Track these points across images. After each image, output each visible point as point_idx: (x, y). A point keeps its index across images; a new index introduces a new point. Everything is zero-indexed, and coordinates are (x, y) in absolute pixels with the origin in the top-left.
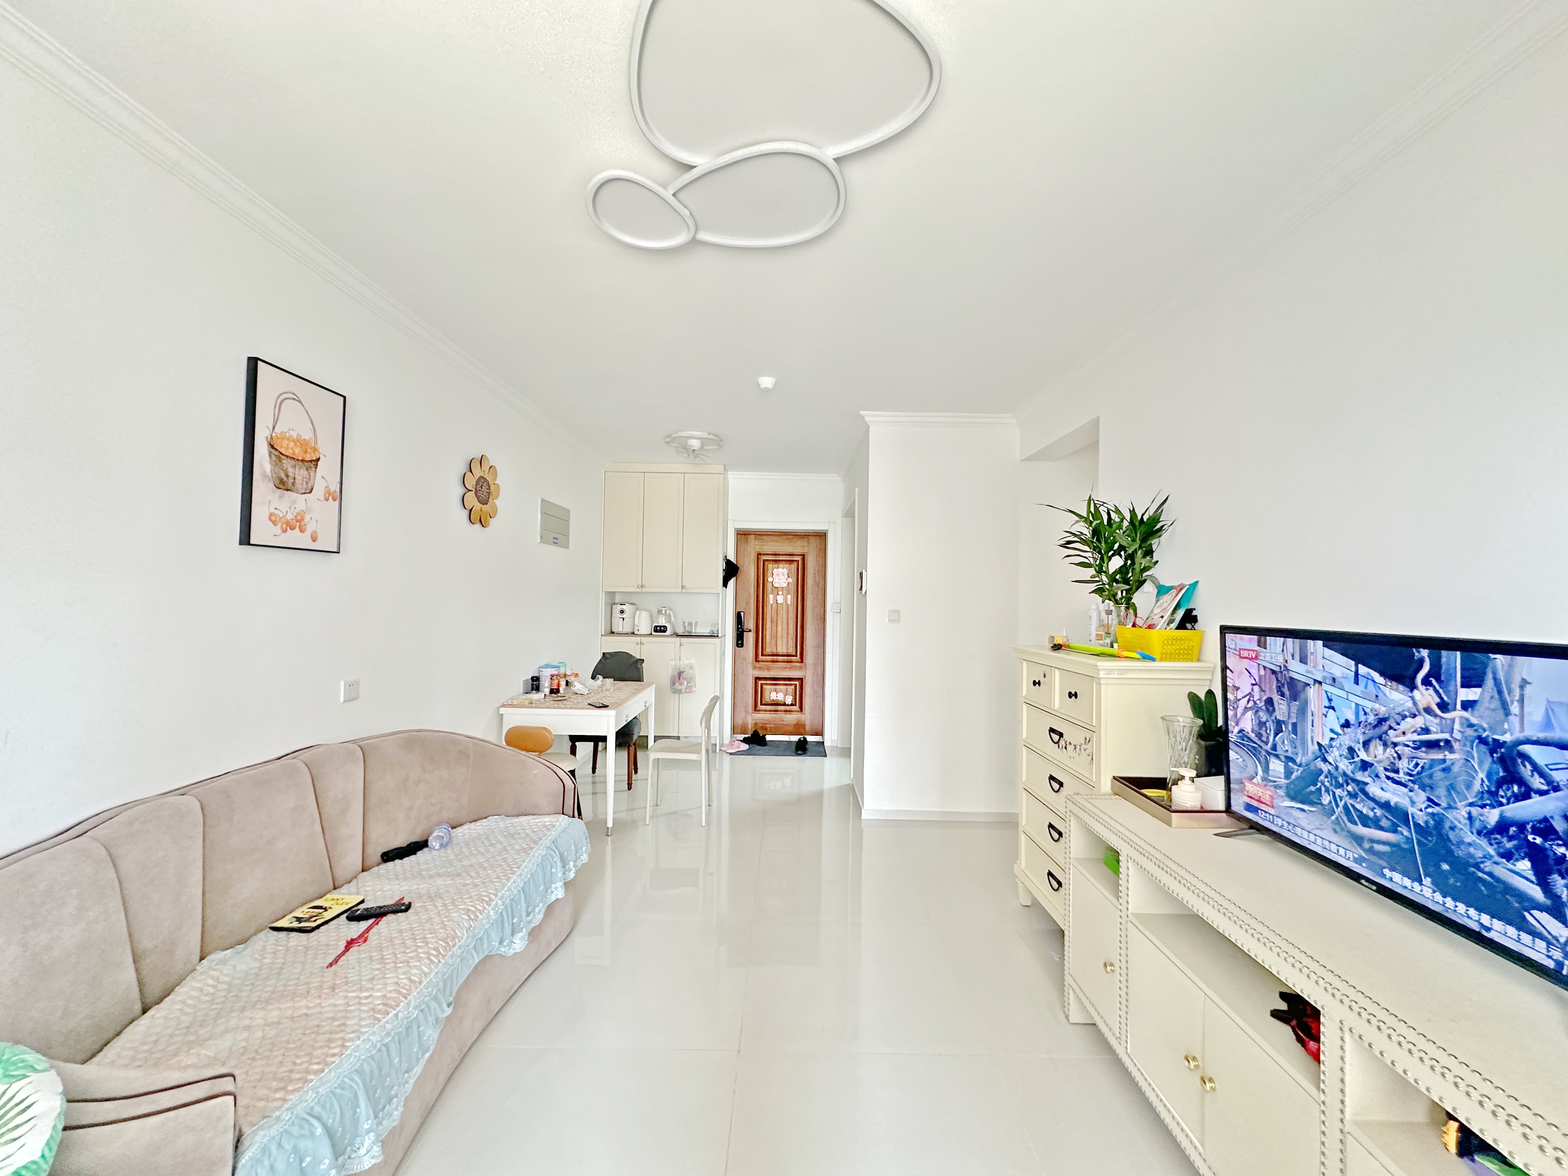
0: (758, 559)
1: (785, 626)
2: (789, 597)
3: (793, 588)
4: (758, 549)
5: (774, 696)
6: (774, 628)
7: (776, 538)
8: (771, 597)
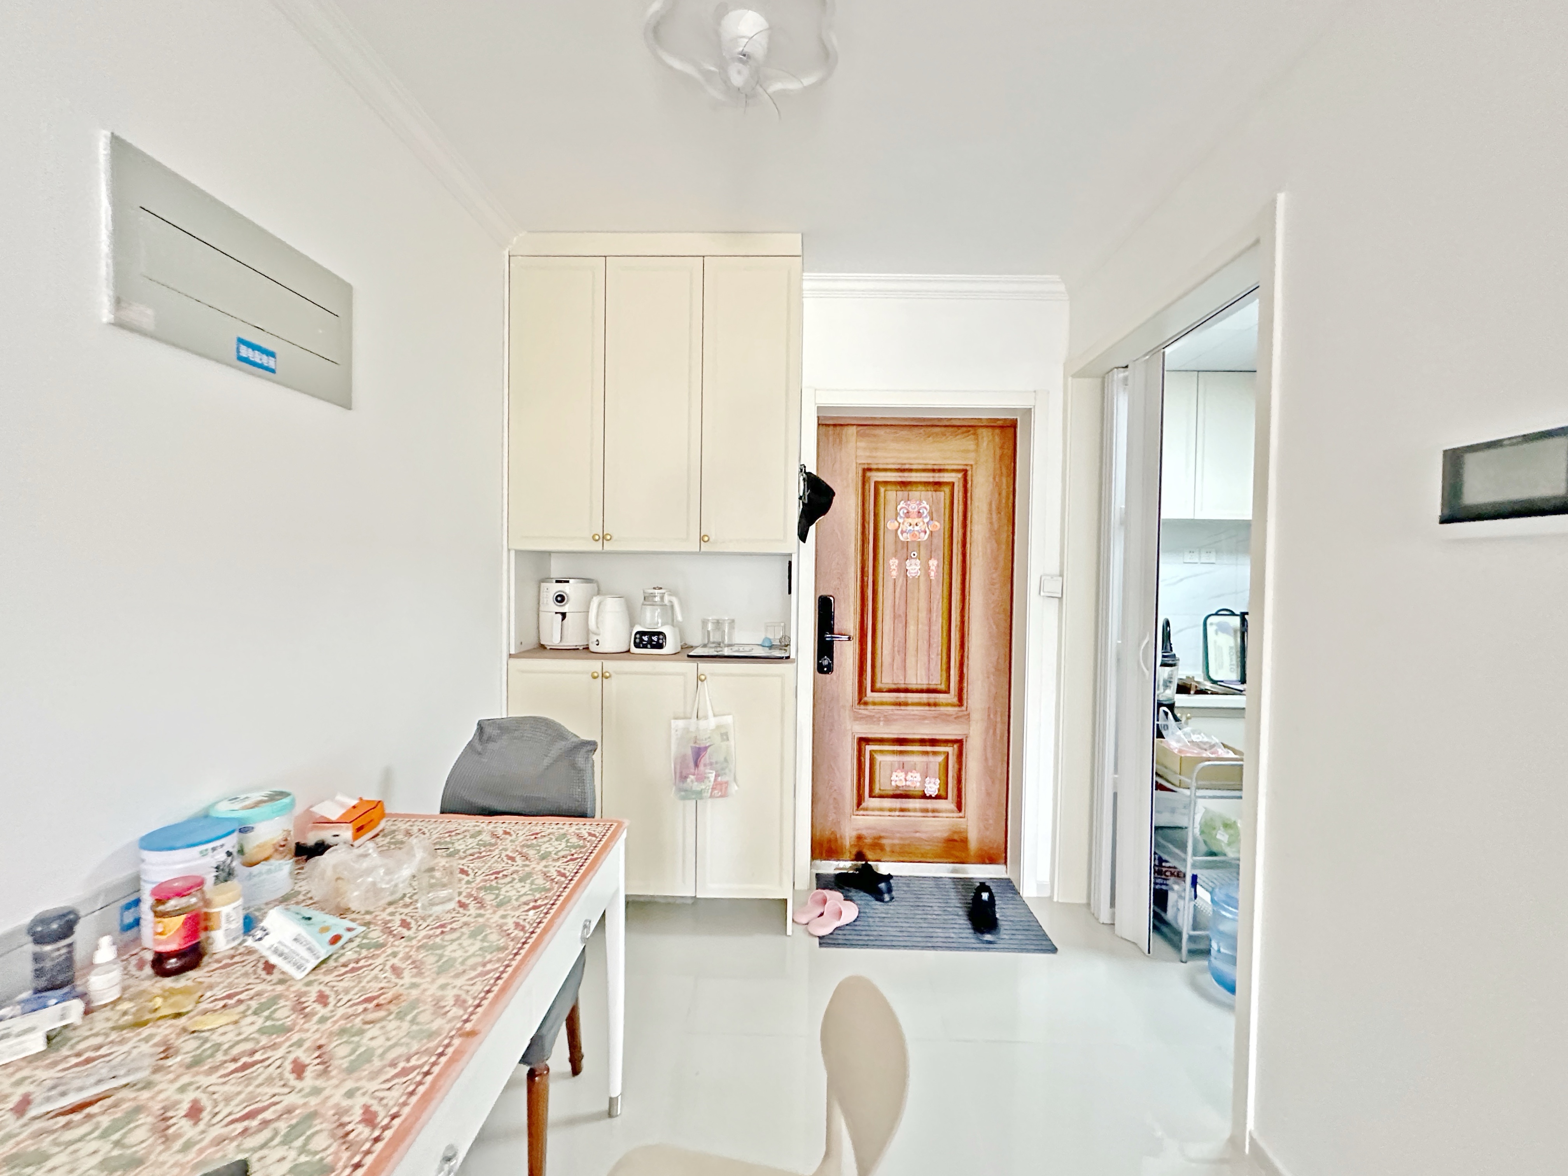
0: (864, 481)
1: (923, 627)
2: (933, 563)
3: (940, 542)
4: (865, 457)
5: (899, 780)
6: (900, 632)
7: (904, 433)
8: (894, 563)
